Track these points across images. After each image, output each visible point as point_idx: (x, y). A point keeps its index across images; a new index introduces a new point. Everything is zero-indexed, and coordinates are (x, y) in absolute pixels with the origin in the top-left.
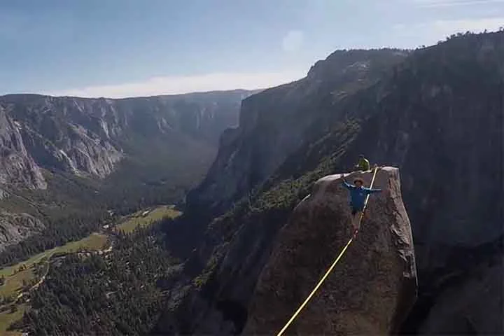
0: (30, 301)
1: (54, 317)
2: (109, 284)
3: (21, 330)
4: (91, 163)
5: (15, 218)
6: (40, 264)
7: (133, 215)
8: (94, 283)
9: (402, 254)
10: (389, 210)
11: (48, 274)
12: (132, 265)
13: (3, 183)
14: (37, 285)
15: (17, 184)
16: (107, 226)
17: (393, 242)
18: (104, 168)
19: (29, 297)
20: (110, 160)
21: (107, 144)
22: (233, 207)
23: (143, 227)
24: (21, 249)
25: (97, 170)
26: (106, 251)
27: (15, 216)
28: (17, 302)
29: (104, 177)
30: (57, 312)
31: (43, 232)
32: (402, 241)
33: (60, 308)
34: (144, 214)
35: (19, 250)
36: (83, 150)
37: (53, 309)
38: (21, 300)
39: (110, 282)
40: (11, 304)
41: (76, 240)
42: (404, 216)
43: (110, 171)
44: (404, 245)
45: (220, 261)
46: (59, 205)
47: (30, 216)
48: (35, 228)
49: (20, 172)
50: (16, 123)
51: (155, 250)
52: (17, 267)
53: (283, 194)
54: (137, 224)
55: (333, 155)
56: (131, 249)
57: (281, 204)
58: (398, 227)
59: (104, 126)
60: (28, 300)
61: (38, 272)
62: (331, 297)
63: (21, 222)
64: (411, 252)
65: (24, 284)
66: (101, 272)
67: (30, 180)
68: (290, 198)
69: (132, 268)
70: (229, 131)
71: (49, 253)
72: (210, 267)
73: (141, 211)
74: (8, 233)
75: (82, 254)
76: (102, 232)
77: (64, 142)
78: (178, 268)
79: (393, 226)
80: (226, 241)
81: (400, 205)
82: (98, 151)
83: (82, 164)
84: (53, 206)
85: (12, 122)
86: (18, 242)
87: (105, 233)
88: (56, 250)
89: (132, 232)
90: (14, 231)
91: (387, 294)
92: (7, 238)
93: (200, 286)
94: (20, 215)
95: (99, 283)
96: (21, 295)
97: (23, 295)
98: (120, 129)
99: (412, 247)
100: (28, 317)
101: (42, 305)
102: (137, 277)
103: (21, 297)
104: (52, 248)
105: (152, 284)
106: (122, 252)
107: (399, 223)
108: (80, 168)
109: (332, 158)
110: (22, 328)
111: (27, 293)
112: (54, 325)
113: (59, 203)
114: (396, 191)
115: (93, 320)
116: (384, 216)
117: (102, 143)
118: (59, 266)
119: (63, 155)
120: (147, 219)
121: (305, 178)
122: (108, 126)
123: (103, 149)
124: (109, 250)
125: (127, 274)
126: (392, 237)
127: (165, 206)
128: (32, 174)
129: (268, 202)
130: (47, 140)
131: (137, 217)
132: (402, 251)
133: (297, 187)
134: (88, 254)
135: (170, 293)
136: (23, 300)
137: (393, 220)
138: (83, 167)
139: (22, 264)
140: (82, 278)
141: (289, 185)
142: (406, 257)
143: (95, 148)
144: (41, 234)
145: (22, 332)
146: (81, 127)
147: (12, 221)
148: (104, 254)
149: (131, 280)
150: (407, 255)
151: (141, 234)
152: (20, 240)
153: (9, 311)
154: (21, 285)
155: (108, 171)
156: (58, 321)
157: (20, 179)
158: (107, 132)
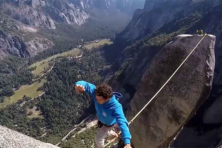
0: (47, 78)
1: (56, 85)
2: (79, 71)
3: (42, 91)
4: (75, 19)
5: (41, 40)
6: (51, 61)
7: (92, 42)
8: (73, 70)
9: (208, 75)
10: (207, 53)
11: (54, 66)
12: (89, 63)
13: (37, 26)
14: (50, 70)
15: (43, 27)
16: (80, 46)
17: (205, 68)
18: (81, 21)
19: (46, 76)
20: (84, 18)
21: (83, 11)
22: (136, 43)
23: (95, 47)
24: (44, 54)
25: (78, 22)
26: (79, 57)
27: (42, 39)
28: (41, 78)
29: (80, 25)
30: (57, 83)
31: (53, 47)
32: (209, 68)
33: (58, 81)
34: (96, 42)
35: (43, 54)
36: (72, 13)
37: (55, 81)
38: (43, 77)
39: (80, 70)
40: (39, 78)
41: (67, 51)
42: (213, 57)
43: (83, 23)
44: (210, 70)
45: (127, 66)
46: (60, 36)
47: (48, 40)
48: (50, 45)
49: (44, 22)
50: (43, 2)
51: (100, 58)
52: (42, 62)
53: (159, 40)
54: (93, 46)
55: (187, 26)
56: (90, 57)
57: (158, 44)
58: (209, 61)
59: (82, 3)
60: (46, 77)
61: (50, 65)
62: (173, 89)
63: (44, 42)
64: (212, 74)
65: (44, 70)
66: (76, 66)
67: (48, 25)
68: (163, 42)
69: (90, 65)
70: (139, 10)
71: (55, 56)
72: (122, 68)
73: (95, 40)
74: (39, 47)
75: (69, 57)
76: (78, 48)
77: (64, 10)
78: (109, 67)
79: (207, 61)
80: (131, 57)
81: (213, 52)
82: (79, 14)
83: (71, 19)
84: (58, 36)
85: (41, 2)
86: (42, 51)
87: (79, 49)
88: (58, 55)
89: (91, 49)
90: (41, 46)
91: (197, 92)
92: (38, 49)
93: (117, 76)
94: (43, 39)
95: (75, 71)
96: (43, 75)
97: (44, 75)
98: (89, 5)
99: (213, 72)
100: (45, 85)
101: (51, 79)
102: (91, 69)
103: (43, 76)
104: (57, 54)
105: (97, 73)
106: (86, 58)
107: (210, 60)
108: (70, 20)
109: (186, 28)
110: (42, 90)
111: (46, 74)
112: (56, 89)
113: (60, 35)
114: (212, 46)
115: (71, 87)
116: (204, 56)
117: (81, 11)
118: (59, 62)
119: (63, 15)
120: (98, 44)
121: (172, 34)
122: (84, 3)
123: (81, 13)
124: (81, 56)
125: (87, 68)
126: (205, 66)
127: (106, 39)
128: (49, 23)
129: (153, 42)
130: (56, 9)
131: (93, 43)
132: (208, 73)
133: (167, 38)
134: (72, 57)
135: (104, 78)
136: (44, 77)
137: (208, 58)
138: (72, 20)
139: (44, 60)
140: (69, 68)
141: (163, 36)
142: (209, 76)
143: (78, 13)
144: (52, 48)
145: (43, 92)
146: (71, 4)
147: (41, 42)
148: (78, 58)
149: (88, 70)
150: (210, 75)
151: (94, 50)
152: (43, 50)
153: (38, 82)
154: (43, 70)
155: (82, 23)
156: (57, 87)
157: (44, 25)
158: (83, 6)
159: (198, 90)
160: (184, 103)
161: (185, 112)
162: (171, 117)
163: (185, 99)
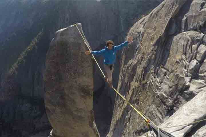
159: (89, 64)
160: (85, 79)
161: (90, 85)
162: (83, 94)
163: (85, 75)
